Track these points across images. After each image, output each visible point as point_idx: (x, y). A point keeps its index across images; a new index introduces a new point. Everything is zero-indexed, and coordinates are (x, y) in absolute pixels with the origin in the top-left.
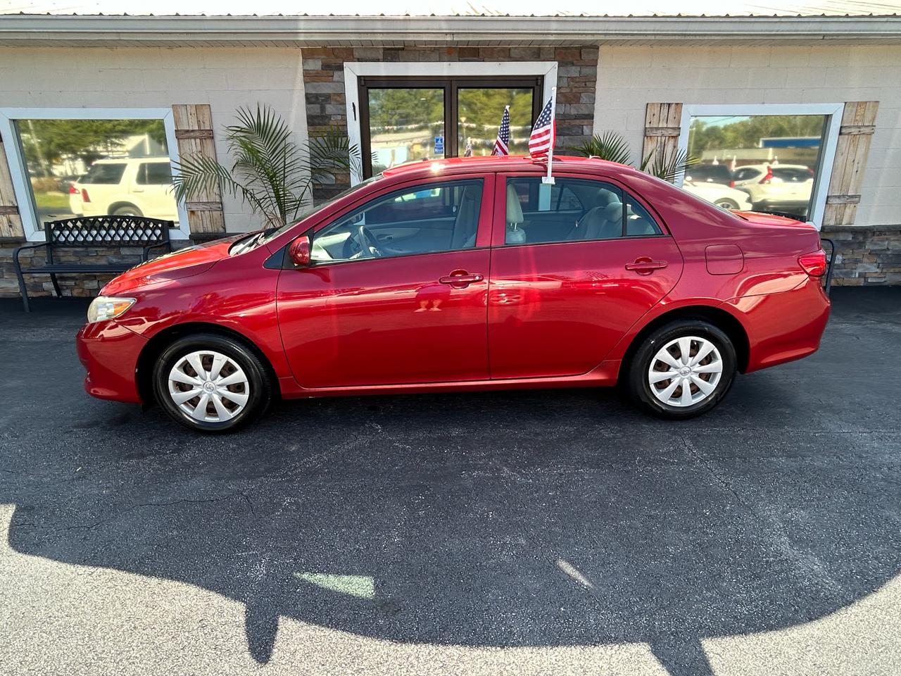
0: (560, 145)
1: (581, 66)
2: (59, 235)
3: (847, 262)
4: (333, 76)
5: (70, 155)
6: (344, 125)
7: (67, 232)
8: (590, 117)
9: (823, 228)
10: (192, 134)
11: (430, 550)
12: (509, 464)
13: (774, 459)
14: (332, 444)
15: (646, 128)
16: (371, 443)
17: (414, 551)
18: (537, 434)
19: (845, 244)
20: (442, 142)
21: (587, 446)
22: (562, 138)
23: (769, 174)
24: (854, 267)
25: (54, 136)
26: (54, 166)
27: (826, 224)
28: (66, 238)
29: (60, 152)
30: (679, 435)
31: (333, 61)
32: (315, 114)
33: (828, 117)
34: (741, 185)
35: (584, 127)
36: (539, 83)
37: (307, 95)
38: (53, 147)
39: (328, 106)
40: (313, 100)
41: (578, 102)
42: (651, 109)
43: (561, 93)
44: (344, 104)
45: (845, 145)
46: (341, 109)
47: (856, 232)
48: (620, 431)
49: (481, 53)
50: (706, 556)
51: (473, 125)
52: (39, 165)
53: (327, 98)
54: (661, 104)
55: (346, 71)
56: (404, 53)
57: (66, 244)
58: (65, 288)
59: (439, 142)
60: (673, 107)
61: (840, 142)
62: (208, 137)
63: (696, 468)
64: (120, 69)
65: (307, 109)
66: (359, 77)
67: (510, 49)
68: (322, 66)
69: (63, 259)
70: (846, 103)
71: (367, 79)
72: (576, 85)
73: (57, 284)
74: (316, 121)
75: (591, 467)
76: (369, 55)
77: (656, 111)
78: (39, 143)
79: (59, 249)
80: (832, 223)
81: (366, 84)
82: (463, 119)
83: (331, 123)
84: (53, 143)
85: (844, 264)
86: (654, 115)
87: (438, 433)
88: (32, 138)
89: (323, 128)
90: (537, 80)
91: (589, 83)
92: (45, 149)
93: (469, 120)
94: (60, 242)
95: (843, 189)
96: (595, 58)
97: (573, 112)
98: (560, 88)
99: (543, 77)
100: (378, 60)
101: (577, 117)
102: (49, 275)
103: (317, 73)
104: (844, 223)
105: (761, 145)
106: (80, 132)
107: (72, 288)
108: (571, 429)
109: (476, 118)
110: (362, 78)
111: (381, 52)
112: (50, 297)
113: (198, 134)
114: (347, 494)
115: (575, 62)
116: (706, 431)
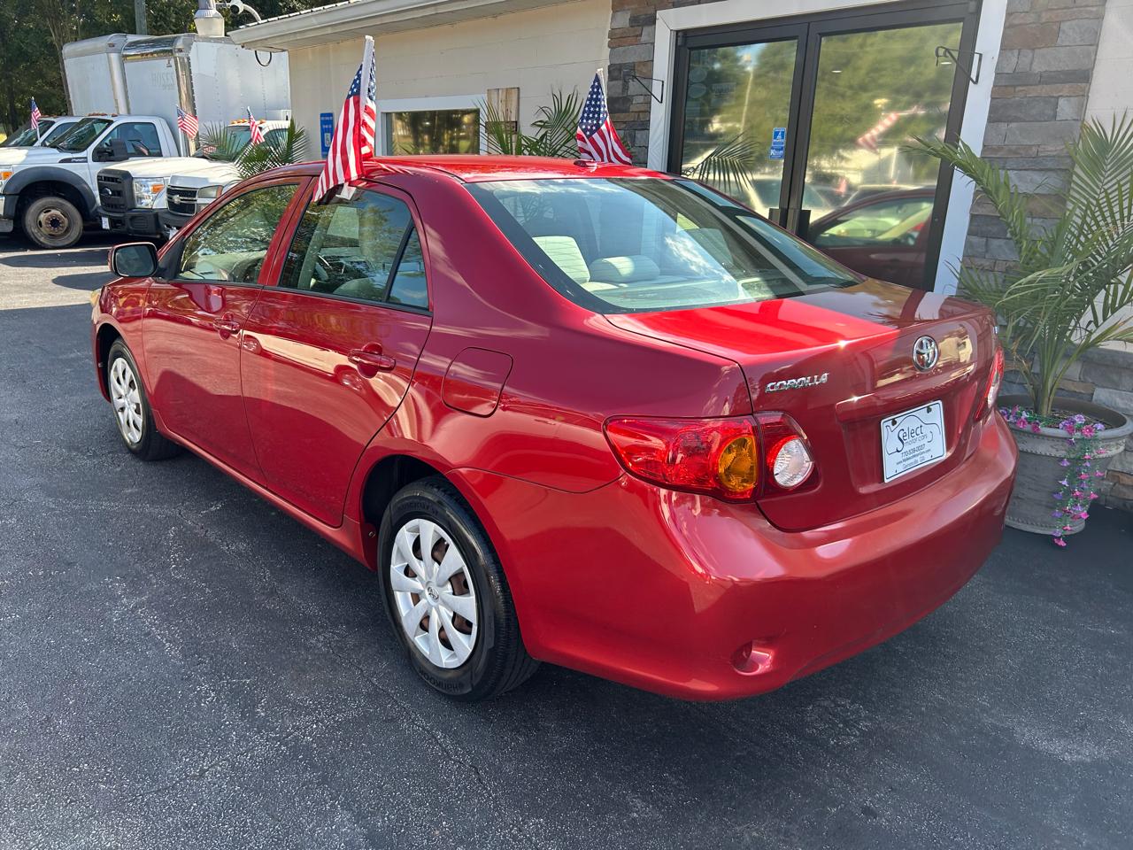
4: (641, 35)
8: (1084, 77)
22: (1003, 126)
31: (643, 11)
32: (616, 96)
35: (1061, 101)
36: (973, 12)
37: (611, 66)
40: (616, 73)
41: (1054, 43)
43: (1013, 25)
44: (651, 78)
46: (646, 86)
53: (632, 69)
55: (658, 24)
59: (780, 137)
62: (512, 132)
65: (610, 89)
66: (676, 33)
68: (631, 19)
71: (687, 35)
72: (1049, 5)
81: (685, 42)
83: (633, 108)
98: (1012, 14)
101: (1046, 79)
103: (624, 33)
110: (682, 34)
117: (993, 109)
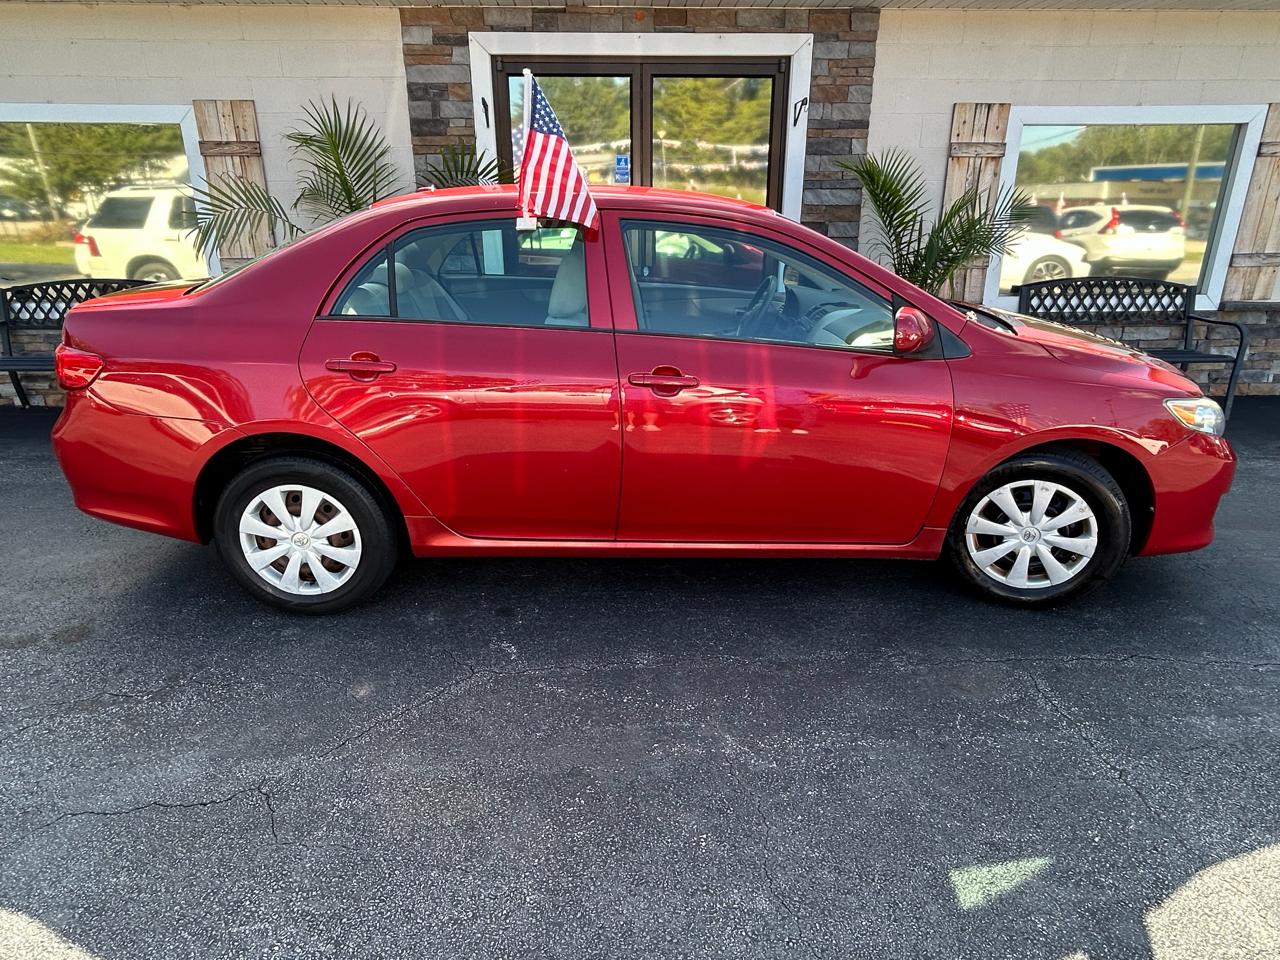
0: (815, 169)
1: (850, 41)
2: (20, 310)
3: (1256, 358)
4: (451, 55)
5: (93, 188)
6: (469, 136)
7: (33, 305)
8: (864, 125)
9: (1223, 306)
10: (226, 148)
11: (591, 923)
12: (735, 727)
13: (1194, 720)
14: (431, 685)
15: (951, 144)
16: (497, 682)
17: (561, 925)
18: (782, 666)
19: (1256, 330)
20: (626, 164)
21: (870, 692)
22: (818, 158)
23: (1114, 219)
24: (1266, 366)
25: (69, 159)
26: (71, 204)
27: (1227, 298)
28: (32, 315)
29: (79, 183)
30: (1025, 669)
31: (451, 30)
32: (424, 117)
33: (1240, 127)
34: (1071, 236)
35: (854, 141)
36: (783, 70)
37: (410, 86)
38: (67, 177)
39: (443, 104)
40: (420, 93)
41: (845, 100)
42: (959, 113)
43: (818, 85)
44: (470, 100)
45: (1264, 173)
46: (465, 109)
47: (1275, 311)
48: (924, 659)
49: (690, 18)
50: (1108, 940)
51: (677, 144)
52: (46, 203)
53: (443, 90)
54: (977, 104)
55: (473, 46)
56: (567, 17)
57: (32, 323)
58: (34, 392)
59: (623, 163)
60: (995, 109)
61: (1258, 168)
62: (253, 154)
63: (1062, 738)
64: (105, 39)
65: (411, 109)
66: (494, 58)
67: (736, 13)
68: (434, 37)
69: (29, 348)
70: (1270, 104)
71: (505, 60)
72: (841, 73)
73: (20, 386)
74: (425, 129)
75: (879, 735)
76: (509, 20)
77: (969, 117)
78: (46, 171)
79: (20, 332)
80: (1237, 297)
81: (505, 68)
82: (662, 134)
83: (450, 131)
84: (68, 170)
85: (1252, 361)
86: (965, 122)
87: (613, 663)
88: (37, 164)
89: (437, 139)
90: (779, 64)
91: (861, 69)
92: (55, 179)
93: (670, 136)
94: (22, 321)
95: (1258, 243)
96: (873, 29)
97: (837, 116)
98: (816, 77)
99: (788, 59)
100: (524, 30)
101: (843, 125)
102: (7, 373)
103: (428, 50)
104: (1256, 298)
105: (1091, 177)
106: (108, 150)
107: (45, 394)
108: (840, 656)
109: (680, 133)
110: (499, 59)
111: (529, 15)
112: (11, 407)
113: (236, 148)
114: (448, 791)
115: (841, 34)
116: (1069, 661)
117: (809, 145)
